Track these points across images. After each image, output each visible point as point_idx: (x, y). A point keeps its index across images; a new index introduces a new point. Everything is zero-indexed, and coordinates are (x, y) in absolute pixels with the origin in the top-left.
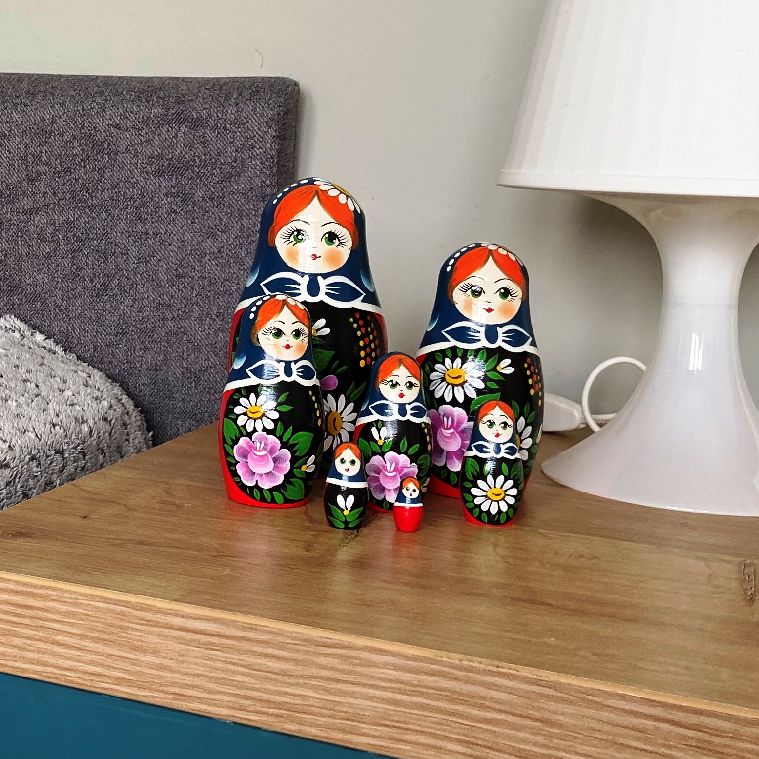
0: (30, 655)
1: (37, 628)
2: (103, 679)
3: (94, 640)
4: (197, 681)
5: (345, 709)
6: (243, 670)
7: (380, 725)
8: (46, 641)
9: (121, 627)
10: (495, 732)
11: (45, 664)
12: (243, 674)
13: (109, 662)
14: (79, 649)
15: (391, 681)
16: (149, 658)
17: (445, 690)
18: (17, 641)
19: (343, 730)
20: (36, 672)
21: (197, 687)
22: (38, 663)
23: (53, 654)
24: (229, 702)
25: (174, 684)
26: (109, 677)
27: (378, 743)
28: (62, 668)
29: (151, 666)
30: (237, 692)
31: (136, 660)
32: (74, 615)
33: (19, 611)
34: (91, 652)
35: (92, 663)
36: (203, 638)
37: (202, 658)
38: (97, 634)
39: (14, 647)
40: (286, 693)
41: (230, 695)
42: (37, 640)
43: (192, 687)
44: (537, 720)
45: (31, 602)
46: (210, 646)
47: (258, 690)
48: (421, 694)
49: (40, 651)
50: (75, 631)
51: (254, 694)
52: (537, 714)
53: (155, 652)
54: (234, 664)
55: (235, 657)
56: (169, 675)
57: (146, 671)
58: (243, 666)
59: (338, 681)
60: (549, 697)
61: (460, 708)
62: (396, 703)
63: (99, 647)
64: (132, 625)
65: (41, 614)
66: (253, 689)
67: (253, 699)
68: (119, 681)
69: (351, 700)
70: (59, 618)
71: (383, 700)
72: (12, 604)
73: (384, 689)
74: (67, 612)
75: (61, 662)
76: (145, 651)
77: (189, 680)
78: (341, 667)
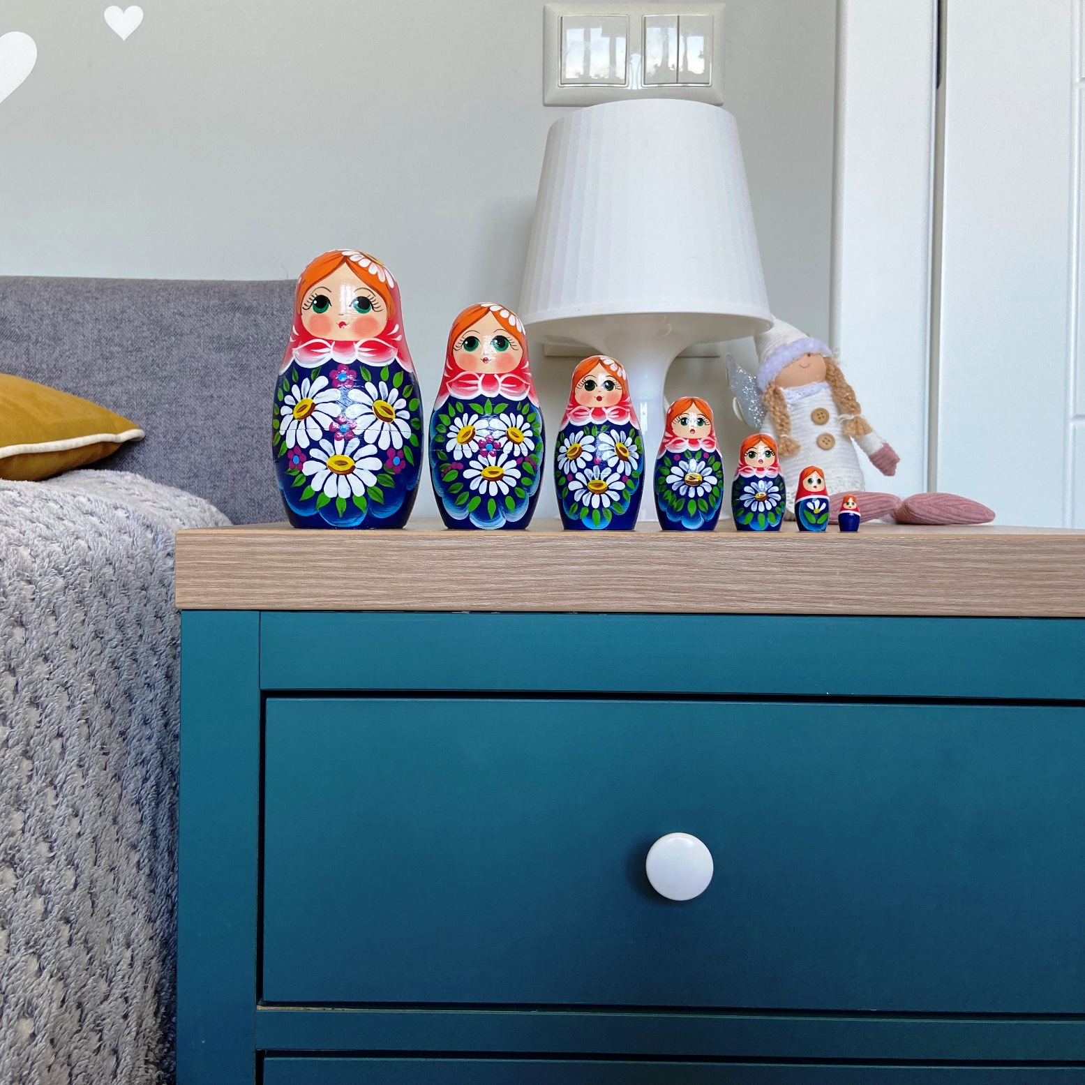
0: (303, 591)
1: (308, 569)
2: (367, 598)
3: (358, 569)
4: (442, 585)
5: (554, 583)
6: (478, 570)
7: (579, 590)
8: (316, 577)
9: (380, 556)
10: (657, 578)
11: (317, 596)
12: (478, 573)
13: (371, 584)
14: (345, 578)
15: (586, 557)
16: (404, 575)
17: (623, 557)
18: (291, 582)
19: (554, 599)
20: (308, 603)
21: (442, 589)
22: (310, 595)
23: (323, 586)
24: (468, 596)
25: (424, 591)
26: (371, 596)
27: (579, 603)
28: (331, 596)
29: (405, 580)
30: (474, 587)
31: (393, 578)
32: (339, 553)
33: (292, 557)
34: (355, 579)
35: (356, 588)
36: (447, 553)
37: (446, 567)
38: (360, 565)
39: (289, 586)
40: (511, 581)
41: (469, 590)
42: (308, 578)
43: (440, 590)
44: (684, 565)
45: (302, 549)
46: (451, 558)
47: (489, 583)
48: (607, 563)
49: (311, 586)
50: (341, 565)
51: (488, 586)
52: (684, 561)
53: (408, 570)
54: (471, 567)
55: (471, 563)
56: (420, 584)
57: (401, 585)
58: (478, 567)
59: (549, 565)
60: (692, 549)
61: (634, 567)
62: (590, 572)
63: (363, 574)
64: (389, 553)
65: (312, 557)
66: (486, 583)
67: (487, 590)
68: (379, 597)
69: (559, 577)
70: (328, 558)
71: (581, 572)
72: (286, 553)
73: (582, 564)
74: (334, 551)
75: (330, 592)
76: (400, 571)
77: (436, 586)
78: (550, 554)
